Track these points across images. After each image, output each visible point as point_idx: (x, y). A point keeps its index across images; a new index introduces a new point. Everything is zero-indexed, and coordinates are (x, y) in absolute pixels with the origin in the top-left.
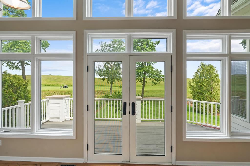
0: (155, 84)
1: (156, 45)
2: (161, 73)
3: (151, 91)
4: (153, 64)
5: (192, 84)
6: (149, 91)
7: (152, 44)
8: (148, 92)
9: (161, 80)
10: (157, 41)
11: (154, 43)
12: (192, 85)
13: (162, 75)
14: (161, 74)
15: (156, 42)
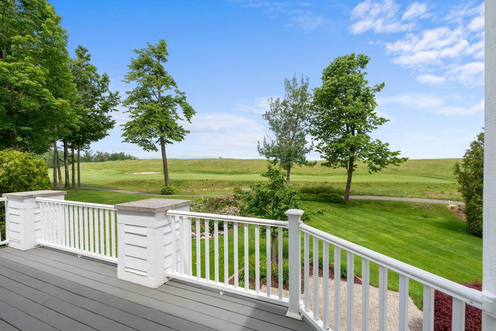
0: (374, 169)
1: (377, 94)
2: (388, 147)
3: (375, 183)
4: (370, 132)
5: (462, 170)
6: (372, 183)
7: (368, 90)
8: (370, 186)
9: (389, 162)
10: (379, 85)
11: (371, 89)
12: (462, 173)
13: (389, 153)
14: (388, 151)
15: (376, 88)
